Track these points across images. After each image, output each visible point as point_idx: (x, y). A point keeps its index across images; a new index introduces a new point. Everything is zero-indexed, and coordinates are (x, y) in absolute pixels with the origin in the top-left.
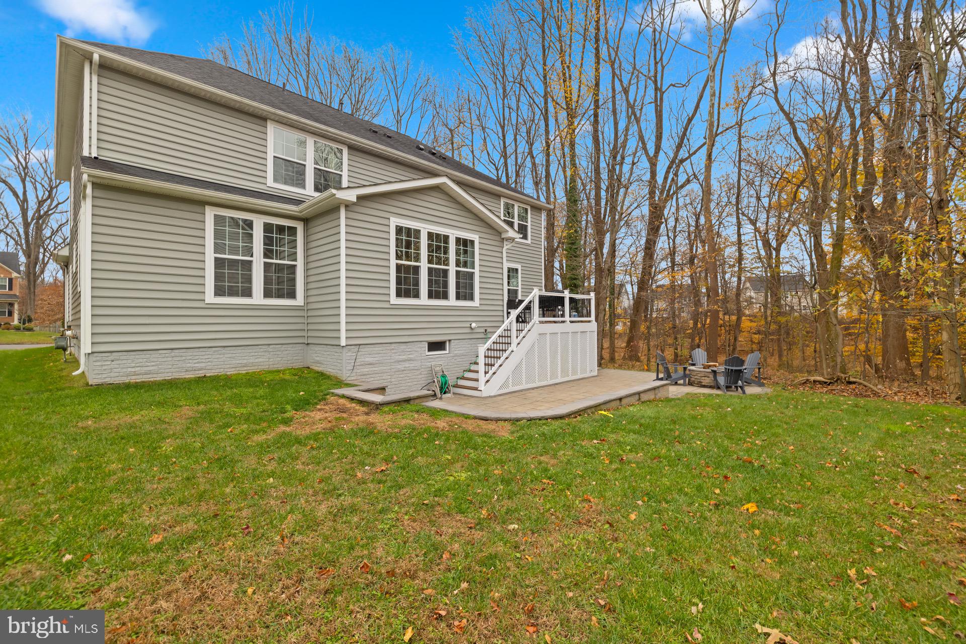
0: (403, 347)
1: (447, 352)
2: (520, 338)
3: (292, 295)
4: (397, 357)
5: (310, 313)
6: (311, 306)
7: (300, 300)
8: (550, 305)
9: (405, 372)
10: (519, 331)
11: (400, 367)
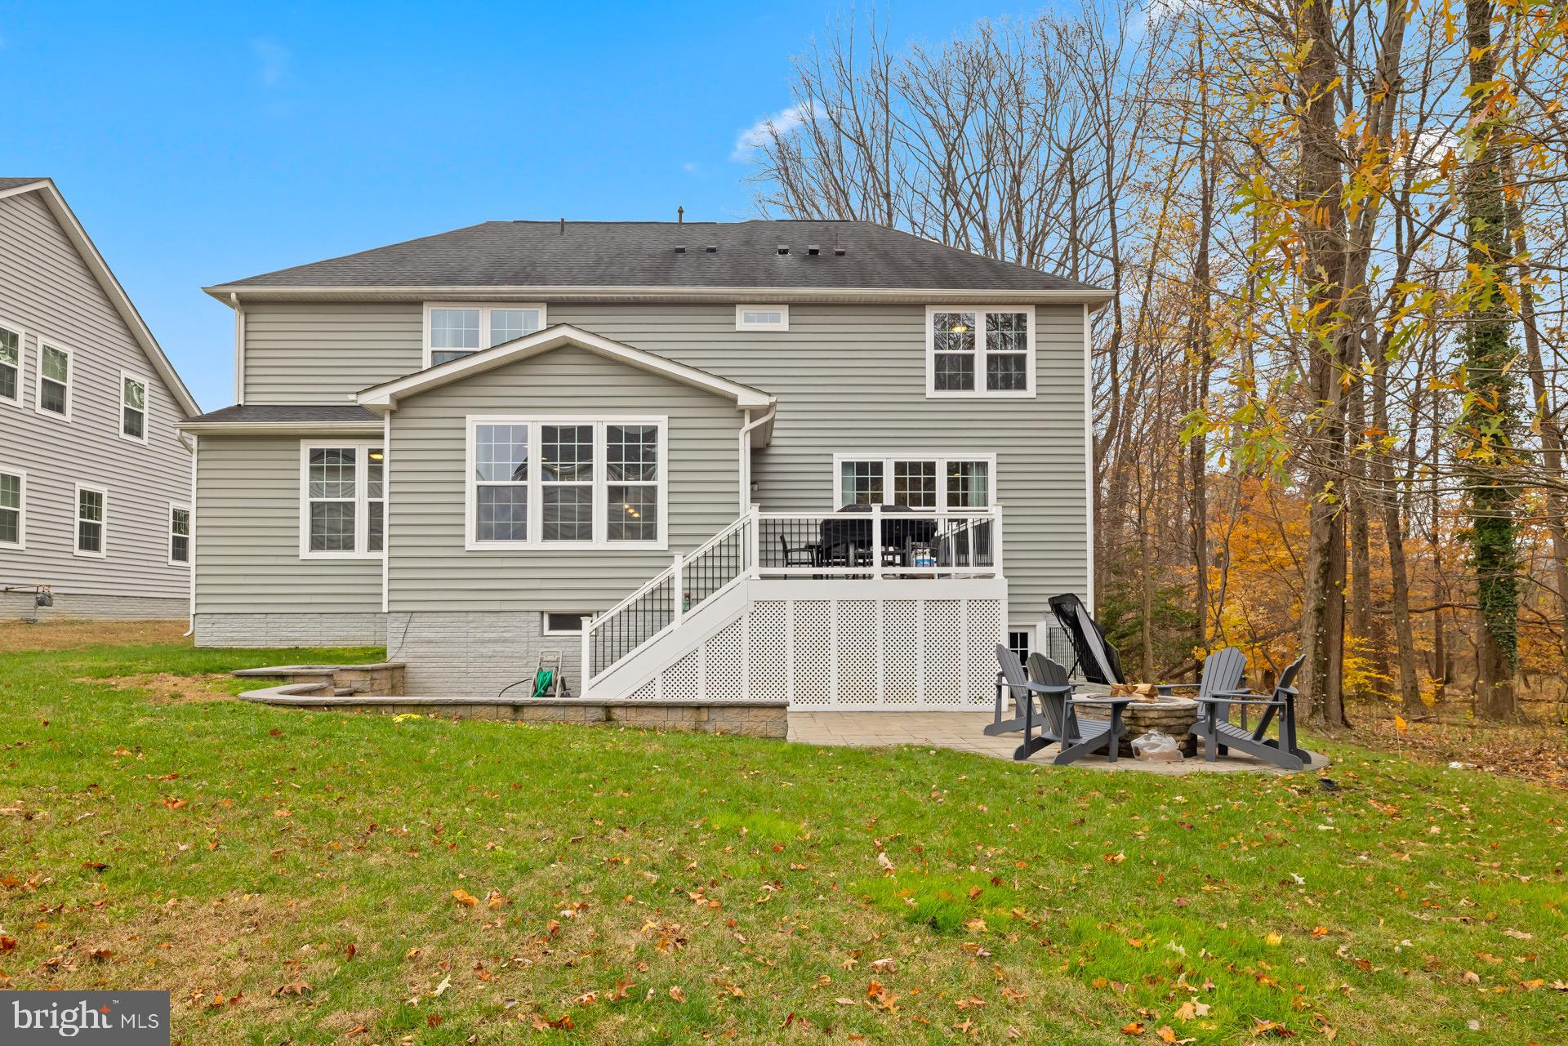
4: (479, 635)
9: (496, 659)
11: (487, 650)
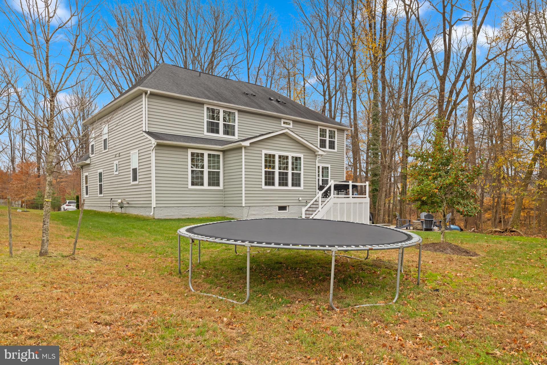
0: (267, 208)
1: (287, 211)
2: (323, 205)
3: (218, 185)
4: (265, 212)
5: (226, 193)
6: (226, 190)
7: (221, 187)
8: (341, 188)
10: (323, 202)
11: (266, 217)
